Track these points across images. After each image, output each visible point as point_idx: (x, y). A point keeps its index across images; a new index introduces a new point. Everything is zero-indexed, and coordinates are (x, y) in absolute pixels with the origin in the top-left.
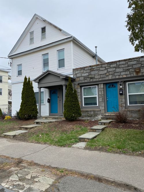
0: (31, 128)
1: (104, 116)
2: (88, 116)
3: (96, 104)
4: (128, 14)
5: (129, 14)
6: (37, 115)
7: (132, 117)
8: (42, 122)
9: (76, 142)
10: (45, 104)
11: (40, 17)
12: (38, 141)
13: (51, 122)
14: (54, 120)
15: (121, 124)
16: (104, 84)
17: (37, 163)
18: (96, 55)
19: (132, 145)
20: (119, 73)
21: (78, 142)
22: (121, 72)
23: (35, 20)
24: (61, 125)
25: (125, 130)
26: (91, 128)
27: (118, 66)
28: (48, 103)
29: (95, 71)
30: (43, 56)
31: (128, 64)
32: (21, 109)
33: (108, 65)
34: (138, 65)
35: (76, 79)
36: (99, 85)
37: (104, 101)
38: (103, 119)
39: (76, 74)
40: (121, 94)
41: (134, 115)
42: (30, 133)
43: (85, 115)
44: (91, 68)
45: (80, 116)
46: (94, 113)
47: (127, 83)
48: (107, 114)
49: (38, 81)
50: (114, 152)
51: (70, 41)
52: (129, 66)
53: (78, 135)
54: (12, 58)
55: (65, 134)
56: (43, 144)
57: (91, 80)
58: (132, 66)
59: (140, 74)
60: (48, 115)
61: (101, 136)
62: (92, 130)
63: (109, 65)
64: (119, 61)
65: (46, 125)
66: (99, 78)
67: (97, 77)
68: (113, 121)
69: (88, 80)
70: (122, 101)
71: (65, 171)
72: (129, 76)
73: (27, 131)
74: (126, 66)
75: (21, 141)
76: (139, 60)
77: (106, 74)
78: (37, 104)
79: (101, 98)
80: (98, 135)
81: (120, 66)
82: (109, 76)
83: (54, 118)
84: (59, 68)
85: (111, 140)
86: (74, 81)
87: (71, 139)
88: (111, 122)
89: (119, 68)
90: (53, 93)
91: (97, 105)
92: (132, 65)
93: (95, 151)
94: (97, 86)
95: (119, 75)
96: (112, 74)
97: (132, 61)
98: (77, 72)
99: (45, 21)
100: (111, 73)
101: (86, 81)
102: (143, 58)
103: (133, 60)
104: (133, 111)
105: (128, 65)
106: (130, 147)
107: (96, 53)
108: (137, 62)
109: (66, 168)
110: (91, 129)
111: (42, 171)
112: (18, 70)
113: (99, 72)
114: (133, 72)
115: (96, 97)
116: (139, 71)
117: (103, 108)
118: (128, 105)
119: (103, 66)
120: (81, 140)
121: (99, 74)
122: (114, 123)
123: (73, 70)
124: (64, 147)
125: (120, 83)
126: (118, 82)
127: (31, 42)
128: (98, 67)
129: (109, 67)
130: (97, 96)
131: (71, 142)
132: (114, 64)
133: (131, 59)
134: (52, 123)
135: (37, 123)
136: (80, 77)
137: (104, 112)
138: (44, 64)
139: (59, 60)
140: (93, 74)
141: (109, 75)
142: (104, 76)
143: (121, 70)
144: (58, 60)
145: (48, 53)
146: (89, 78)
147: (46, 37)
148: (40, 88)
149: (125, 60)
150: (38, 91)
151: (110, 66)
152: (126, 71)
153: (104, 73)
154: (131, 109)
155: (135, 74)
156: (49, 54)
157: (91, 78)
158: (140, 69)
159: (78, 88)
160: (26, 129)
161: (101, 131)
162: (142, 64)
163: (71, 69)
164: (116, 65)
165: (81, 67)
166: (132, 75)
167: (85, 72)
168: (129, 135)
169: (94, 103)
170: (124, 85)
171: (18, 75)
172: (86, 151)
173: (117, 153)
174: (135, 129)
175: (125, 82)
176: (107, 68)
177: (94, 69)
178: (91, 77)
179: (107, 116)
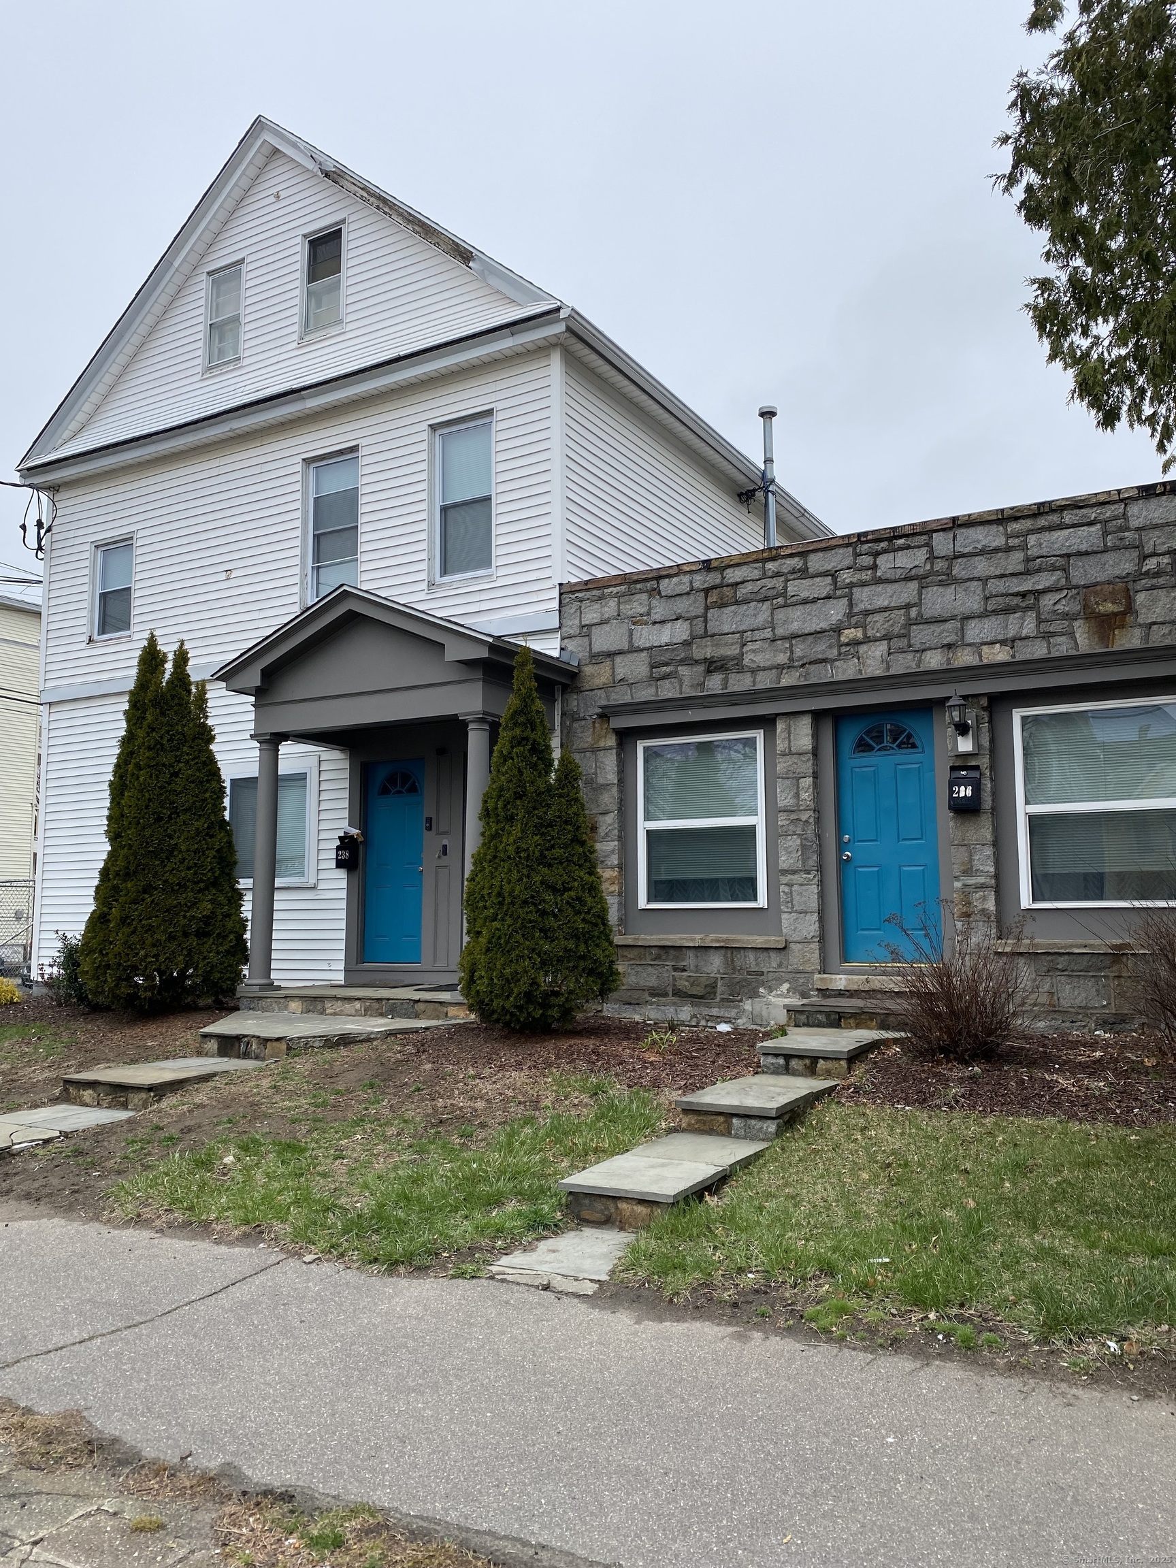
0: (159, 1090)
1: (815, 999)
2: (677, 993)
3: (747, 887)
4: (1022, 75)
5: (1033, 77)
6: (237, 977)
7: (1053, 1010)
8: (266, 1040)
9: (532, 1227)
10: (312, 882)
11: (295, 142)
12: (191, 1208)
13: (346, 1040)
14: (378, 1025)
15: (959, 1072)
16: (818, 716)
17: (115, 1441)
18: (766, 483)
19: (1039, 1273)
20: (949, 625)
21: (556, 1229)
22: (966, 618)
23: (252, 172)
24: (428, 1066)
25: (989, 1121)
26: (691, 1098)
27: (940, 565)
28: (342, 874)
29: (746, 601)
30: (312, 472)
31: (1024, 547)
32: (98, 921)
33: (857, 555)
34: (1110, 558)
35: (588, 670)
36: (780, 726)
37: (821, 868)
38: (803, 1018)
39: (586, 630)
40: (965, 810)
41: (1073, 994)
42: (142, 1132)
43: (653, 982)
44: (713, 579)
45: (604, 993)
46: (730, 964)
47: (1017, 715)
48: (840, 981)
49: (257, 682)
50: (872, 1331)
51: (540, 351)
52: (1039, 570)
53: (565, 1164)
54: (54, 489)
55: (450, 1153)
56: (230, 1244)
57: (715, 684)
58: (1064, 570)
59: (1130, 639)
60: (340, 978)
61: (767, 1178)
62: (693, 1119)
63: (867, 561)
64: (955, 524)
65: (302, 1065)
66: (780, 668)
67: (761, 659)
68: (886, 1043)
69: (687, 682)
70: (969, 871)
71: (366, 1532)
72: (1039, 650)
73: (122, 1115)
74: (1010, 570)
75: (43, 1208)
76: (1124, 516)
77: (837, 630)
78: (244, 883)
79: (794, 842)
80: (746, 1163)
81: (958, 569)
82: (863, 649)
83: (379, 1000)
84: (444, 572)
85: (857, 1215)
86: (565, 688)
87: (496, 1200)
88: (874, 1046)
89: (949, 580)
90: (384, 791)
91: (754, 898)
92: (1062, 562)
93: (697, 1325)
94: (759, 735)
95: (949, 646)
96: (887, 637)
97: (1061, 527)
98: (591, 615)
99: (335, 176)
100: (878, 625)
101: (668, 691)
102: (1154, 502)
103: (1068, 517)
104: (1062, 962)
105: (1028, 560)
106: (1023, 1285)
107: (768, 461)
108: (1105, 533)
109: (382, 1498)
110: (686, 1111)
111: (140, 1529)
112: (104, 585)
113: (780, 615)
114: (1069, 617)
115: (751, 830)
116: (1124, 614)
117: (810, 926)
118: (1026, 901)
119: (817, 562)
120: (586, 1214)
121: (780, 631)
122: (891, 1061)
123: (566, 592)
124: (422, 1270)
125: (956, 714)
126: (941, 702)
127: (221, 353)
128: (777, 575)
129: (866, 576)
130: (758, 820)
131: (487, 1226)
132: (908, 547)
133: (1052, 511)
134: (359, 1051)
135: (230, 1045)
136: (620, 653)
137: (815, 958)
138: (317, 538)
139: (444, 510)
140: (726, 629)
141: (867, 640)
142: (821, 648)
143: (971, 600)
144: (438, 504)
145: (354, 449)
146: (697, 662)
147: (343, 310)
148: (271, 741)
149: (1002, 518)
150: (252, 770)
151: (874, 567)
152: (1007, 611)
153: (824, 625)
154: (1046, 940)
155: (1084, 639)
156: (362, 452)
157: (713, 666)
158: (1130, 600)
159: (595, 750)
160: (119, 1093)
161: (772, 1127)
162: (1148, 549)
163: (548, 584)
164: (922, 554)
165: (628, 570)
166: (1062, 647)
167: (660, 610)
168: (1020, 1169)
169: (731, 881)
170: (992, 730)
171: (102, 631)
172: (607, 1316)
173: (895, 1344)
174: (1073, 1116)
175: (999, 704)
176: (851, 586)
177: (742, 592)
178: (709, 652)
179: (840, 994)
